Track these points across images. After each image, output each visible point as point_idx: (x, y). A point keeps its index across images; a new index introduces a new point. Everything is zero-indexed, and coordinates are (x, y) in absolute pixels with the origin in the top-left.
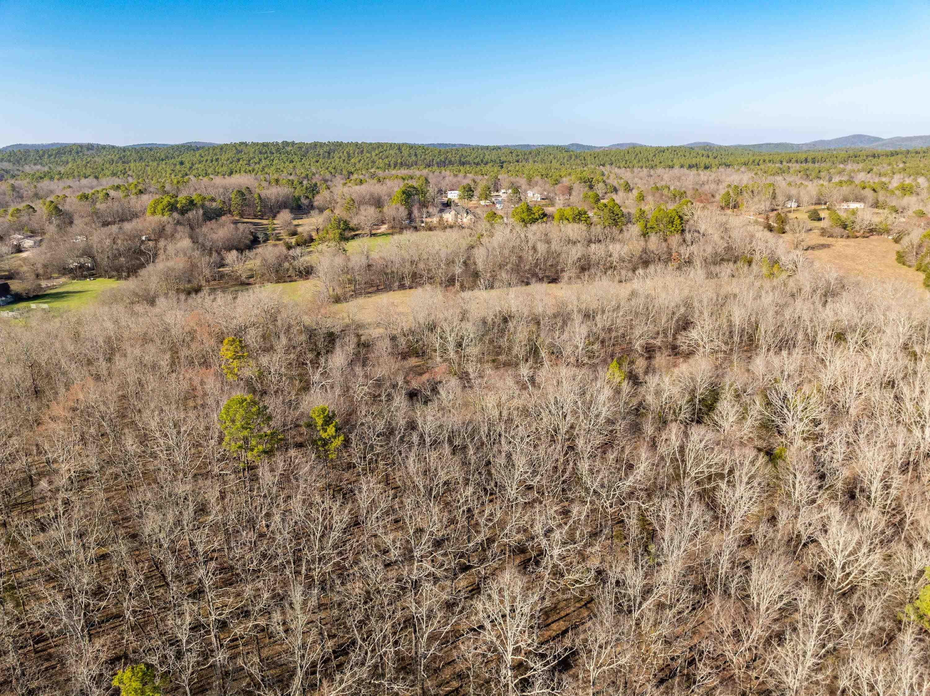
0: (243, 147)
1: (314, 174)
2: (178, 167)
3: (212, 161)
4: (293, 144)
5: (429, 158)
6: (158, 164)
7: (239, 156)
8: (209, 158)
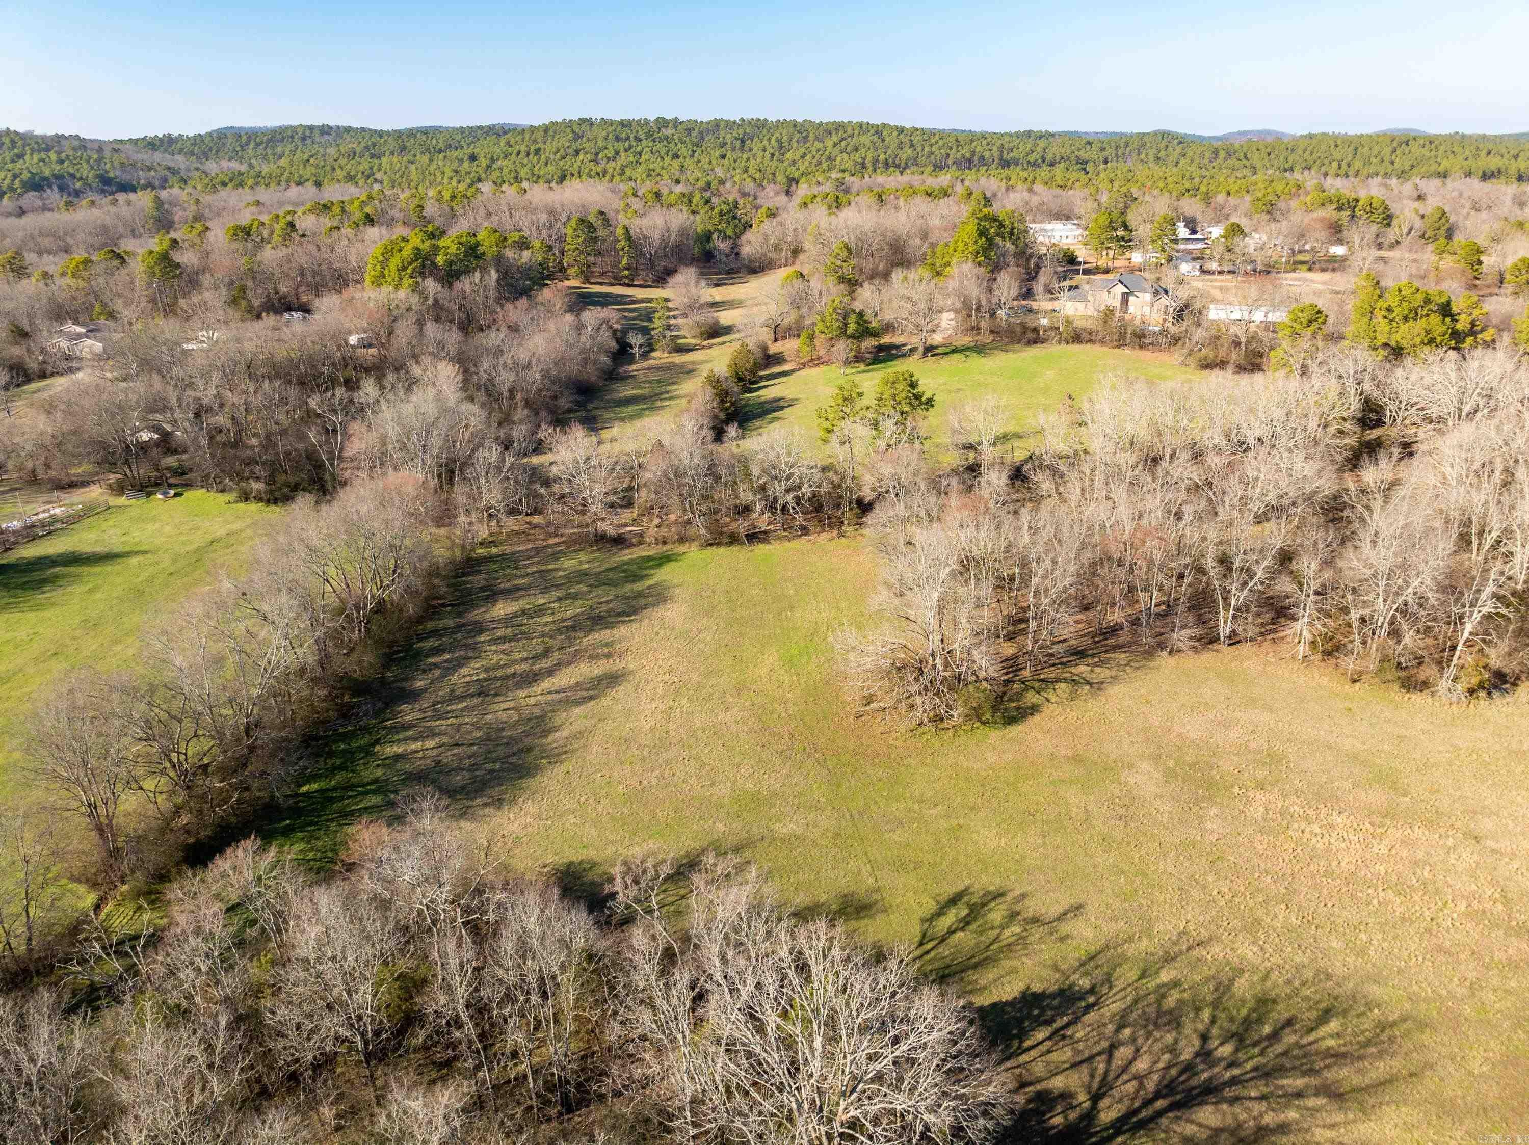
0: (585, 127)
1: (722, 182)
2: (466, 164)
3: (528, 154)
4: (676, 123)
5: (939, 153)
6: (431, 160)
7: (577, 145)
8: (523, 148)
